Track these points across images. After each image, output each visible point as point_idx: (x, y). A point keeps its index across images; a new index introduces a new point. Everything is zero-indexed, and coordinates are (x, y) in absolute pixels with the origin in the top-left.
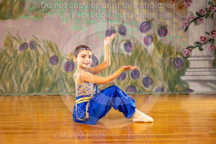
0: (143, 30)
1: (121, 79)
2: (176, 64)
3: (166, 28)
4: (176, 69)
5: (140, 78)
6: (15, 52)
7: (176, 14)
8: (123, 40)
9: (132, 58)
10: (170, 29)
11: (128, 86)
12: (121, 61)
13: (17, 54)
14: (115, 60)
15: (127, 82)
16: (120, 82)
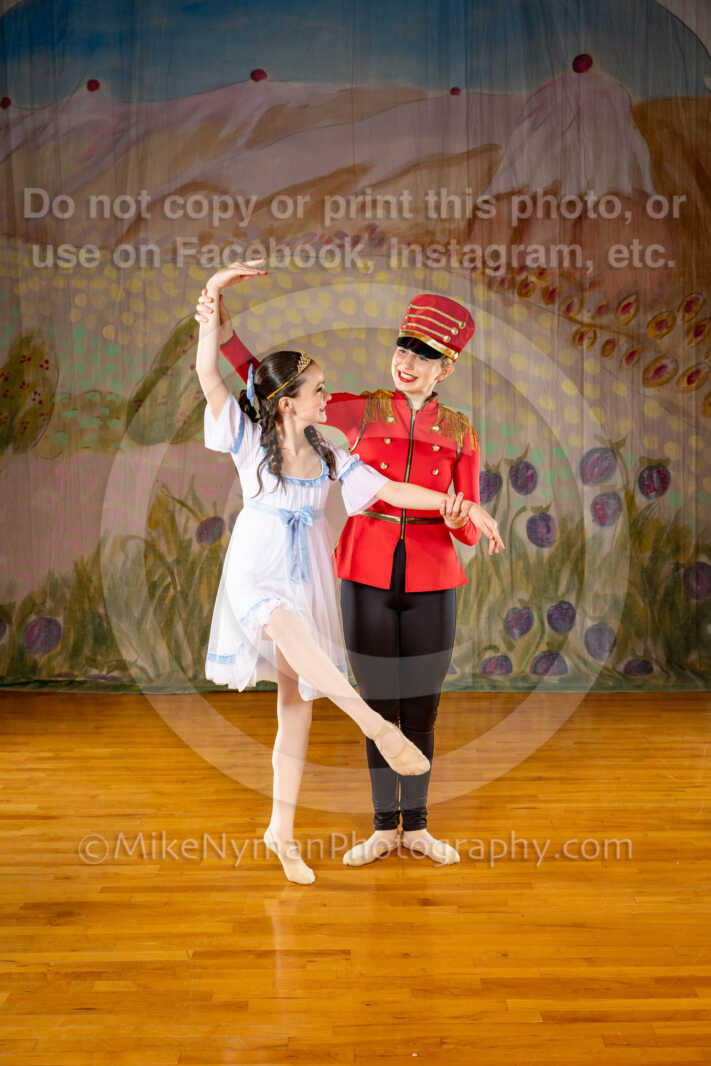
0: (592, 475)
1: (516, 632)
2: (694, 584)
3: (664, 467)
4: (694, 601)
5: (577, 627)
6: (184, 548)
7: (697, 422)
8: (524, 509)
9: (551, 564)
10: (678, 471)
11: (538, 653)
12: (519, 573)
13: (188, 555)
14: (497, 571)
15: (538, 639)
16: (515, 643)
